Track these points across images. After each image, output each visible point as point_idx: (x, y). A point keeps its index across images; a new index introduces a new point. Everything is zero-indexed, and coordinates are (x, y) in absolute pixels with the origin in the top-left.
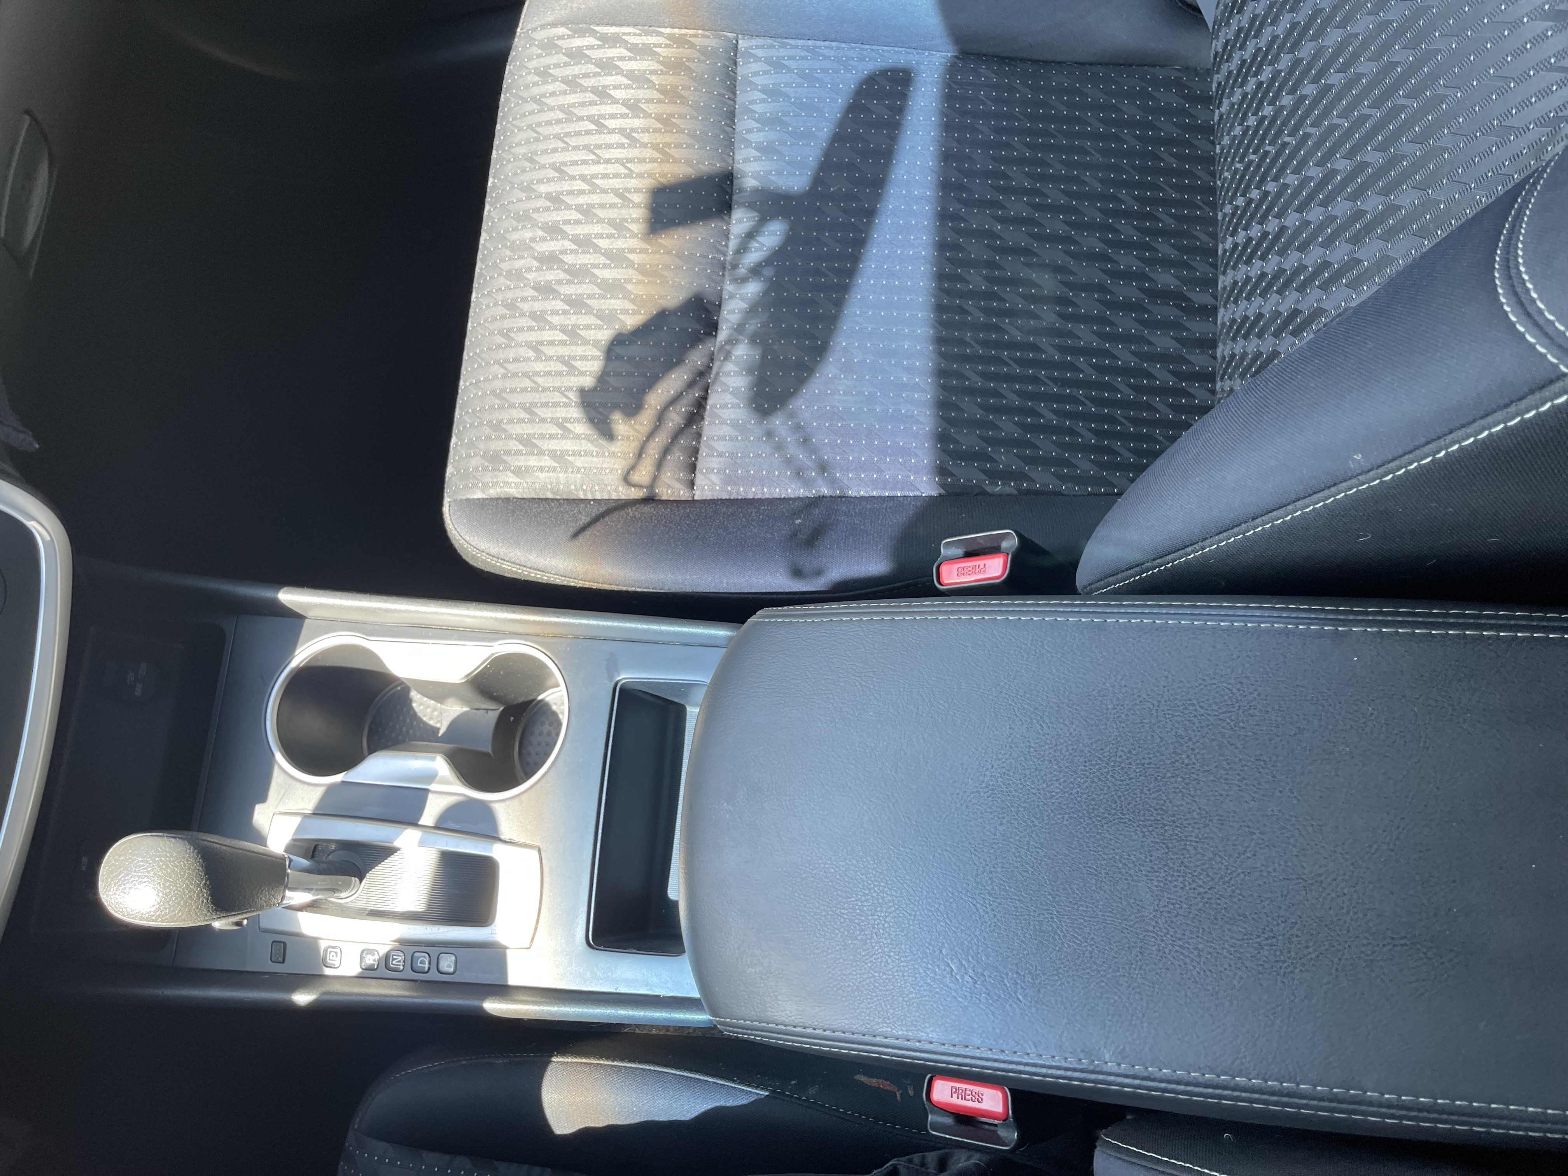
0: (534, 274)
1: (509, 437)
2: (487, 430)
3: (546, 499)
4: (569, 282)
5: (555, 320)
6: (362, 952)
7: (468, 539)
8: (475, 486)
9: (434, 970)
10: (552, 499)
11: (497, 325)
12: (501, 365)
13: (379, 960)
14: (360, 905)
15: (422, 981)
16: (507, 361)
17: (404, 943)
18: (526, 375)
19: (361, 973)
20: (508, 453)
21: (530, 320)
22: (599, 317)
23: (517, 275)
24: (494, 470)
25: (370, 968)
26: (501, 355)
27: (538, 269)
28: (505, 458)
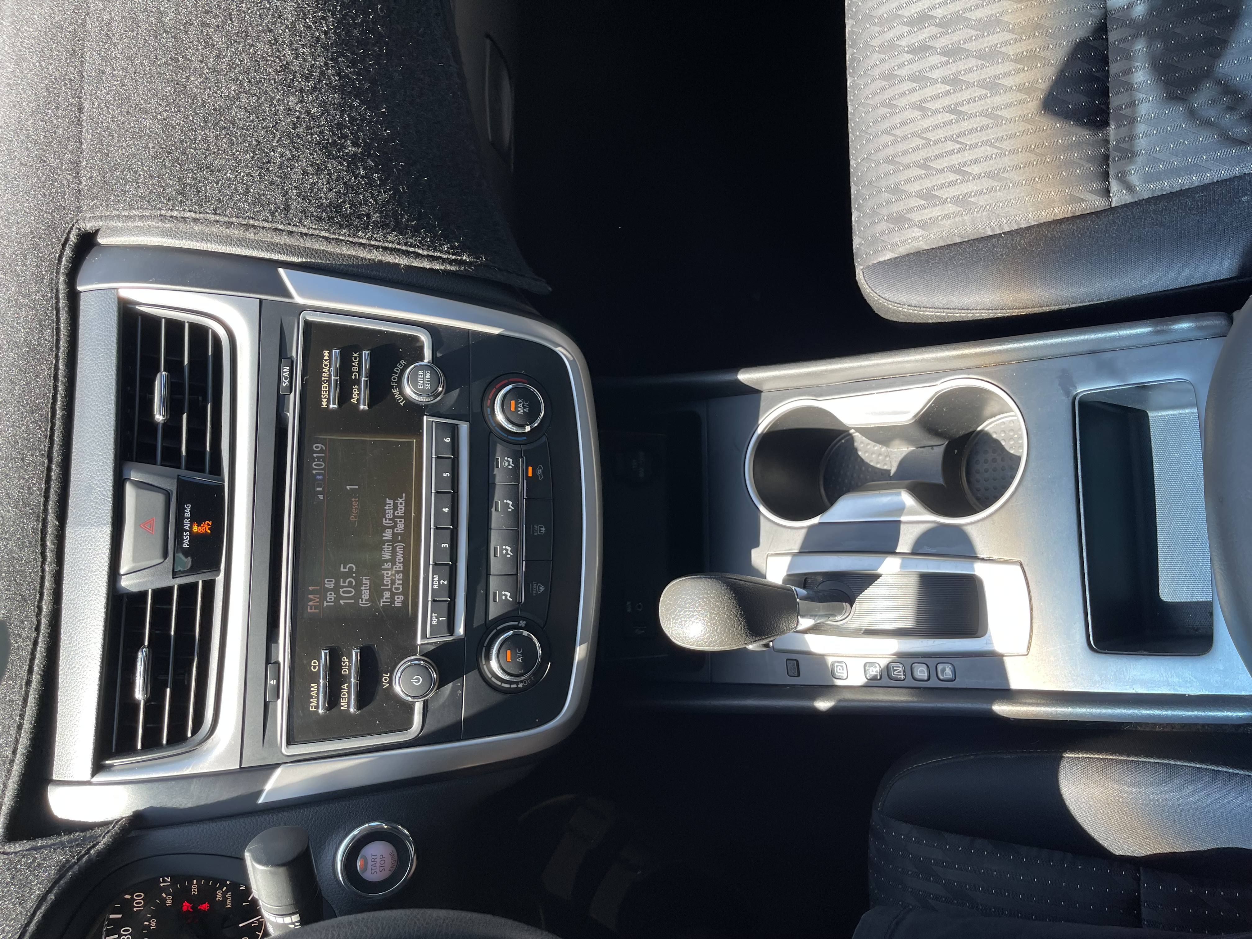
0: (906, 39)
1: (910, 195)
2: (886, 196)
3: (955, 244)
4: (942, 34)
5: (936, 74)
6: (865, 665)
7: (886, 296)
8: (884, 248)
9: (933, 677)
10: (961, 243)
11: (878, 99)
12: (888, 133)
13: (881, 672)
14: (856, 625)
15: (925, 688)
16: (894, 127)
17: (902, 656)
18: (915, 135)
19: (867, 683)
20: (911, 210)
21: (909, 83)
22: (979, 58)
23: (891, 47)
24: (900, 229)
25: (874, 679)
26: (886, 124)
27: (910, 33)
28: (909, 216)
